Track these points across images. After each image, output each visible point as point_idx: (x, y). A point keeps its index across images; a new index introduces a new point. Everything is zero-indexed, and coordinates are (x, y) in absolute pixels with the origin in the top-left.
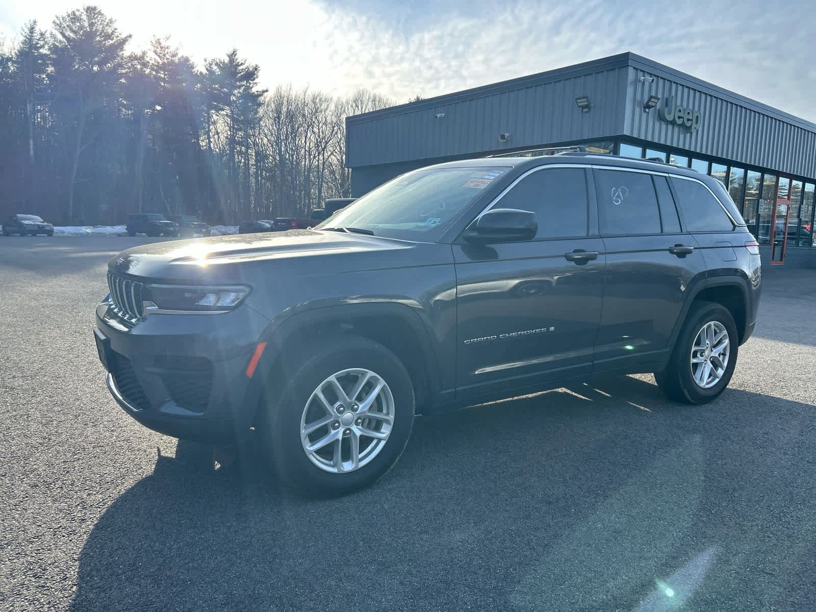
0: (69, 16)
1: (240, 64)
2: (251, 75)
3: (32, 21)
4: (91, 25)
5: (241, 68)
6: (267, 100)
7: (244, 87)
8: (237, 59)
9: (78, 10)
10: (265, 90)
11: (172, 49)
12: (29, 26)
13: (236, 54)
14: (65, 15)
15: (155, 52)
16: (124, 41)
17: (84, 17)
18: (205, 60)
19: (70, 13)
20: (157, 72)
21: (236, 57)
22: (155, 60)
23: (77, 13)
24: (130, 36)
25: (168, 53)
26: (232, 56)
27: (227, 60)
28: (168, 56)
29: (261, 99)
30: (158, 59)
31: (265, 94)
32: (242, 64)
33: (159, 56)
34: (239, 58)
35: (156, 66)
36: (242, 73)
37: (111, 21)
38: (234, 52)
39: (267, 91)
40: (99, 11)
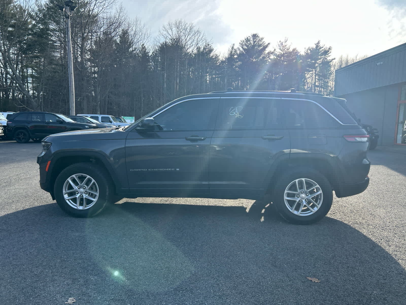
0: (245, 40)
1: (321, 47)
2: (326, 52)
3: (233, 45)
4: (254, 42)
5: (321, 49)
6: (334, 63)
7: (322, 59)
8: (320, 45)
9: (249, 37)
10: (333, 58)
11: (287, 46)
12: (231, 47)
13: (319, 43)
14: (244, 40)
15: (280, 49)
16: (267, 46)
17: (252, 39)
18: (305, 49)
19: (246, 38)
20: (281, 58)
21: (319, 44)
22: (280, 52)
23: (249, 38)
24: (269, 44)
25: (286, 48)
26: (317, 45)
27: (314, 47)
28: (285, 50)
29: (331, 63)
30: (281, 52)
31: (334, 61)
32: (322, 47)
33: (282, 50)
34: (321, 45)
35: (280, 55)
36: (322, 52)
37: (262, 39)
38: (319, 42)
39: (334, 59)
40: (258, 36)
